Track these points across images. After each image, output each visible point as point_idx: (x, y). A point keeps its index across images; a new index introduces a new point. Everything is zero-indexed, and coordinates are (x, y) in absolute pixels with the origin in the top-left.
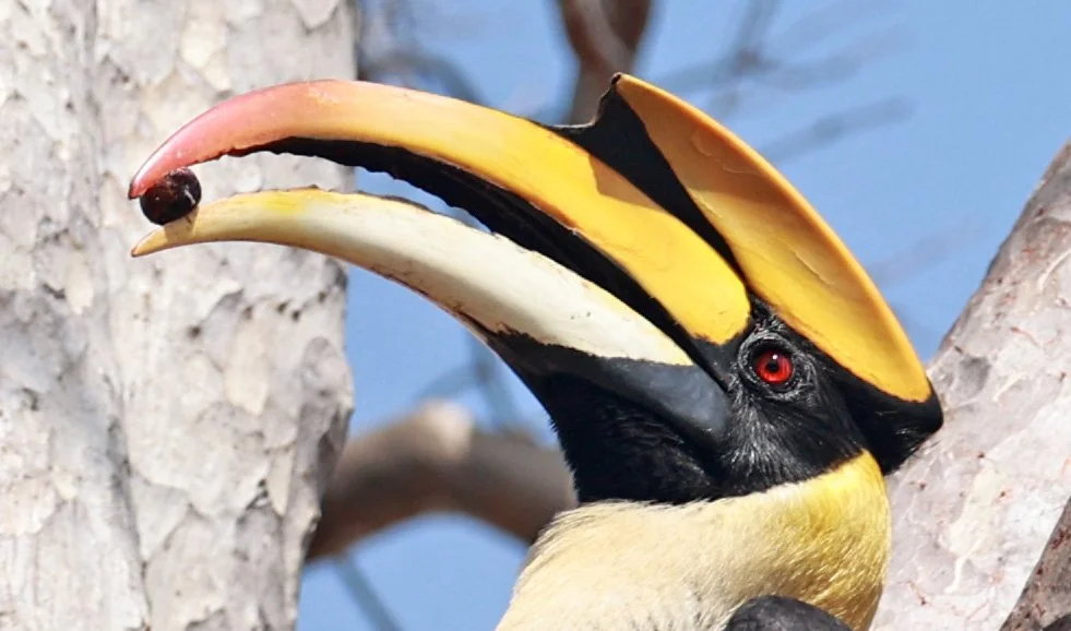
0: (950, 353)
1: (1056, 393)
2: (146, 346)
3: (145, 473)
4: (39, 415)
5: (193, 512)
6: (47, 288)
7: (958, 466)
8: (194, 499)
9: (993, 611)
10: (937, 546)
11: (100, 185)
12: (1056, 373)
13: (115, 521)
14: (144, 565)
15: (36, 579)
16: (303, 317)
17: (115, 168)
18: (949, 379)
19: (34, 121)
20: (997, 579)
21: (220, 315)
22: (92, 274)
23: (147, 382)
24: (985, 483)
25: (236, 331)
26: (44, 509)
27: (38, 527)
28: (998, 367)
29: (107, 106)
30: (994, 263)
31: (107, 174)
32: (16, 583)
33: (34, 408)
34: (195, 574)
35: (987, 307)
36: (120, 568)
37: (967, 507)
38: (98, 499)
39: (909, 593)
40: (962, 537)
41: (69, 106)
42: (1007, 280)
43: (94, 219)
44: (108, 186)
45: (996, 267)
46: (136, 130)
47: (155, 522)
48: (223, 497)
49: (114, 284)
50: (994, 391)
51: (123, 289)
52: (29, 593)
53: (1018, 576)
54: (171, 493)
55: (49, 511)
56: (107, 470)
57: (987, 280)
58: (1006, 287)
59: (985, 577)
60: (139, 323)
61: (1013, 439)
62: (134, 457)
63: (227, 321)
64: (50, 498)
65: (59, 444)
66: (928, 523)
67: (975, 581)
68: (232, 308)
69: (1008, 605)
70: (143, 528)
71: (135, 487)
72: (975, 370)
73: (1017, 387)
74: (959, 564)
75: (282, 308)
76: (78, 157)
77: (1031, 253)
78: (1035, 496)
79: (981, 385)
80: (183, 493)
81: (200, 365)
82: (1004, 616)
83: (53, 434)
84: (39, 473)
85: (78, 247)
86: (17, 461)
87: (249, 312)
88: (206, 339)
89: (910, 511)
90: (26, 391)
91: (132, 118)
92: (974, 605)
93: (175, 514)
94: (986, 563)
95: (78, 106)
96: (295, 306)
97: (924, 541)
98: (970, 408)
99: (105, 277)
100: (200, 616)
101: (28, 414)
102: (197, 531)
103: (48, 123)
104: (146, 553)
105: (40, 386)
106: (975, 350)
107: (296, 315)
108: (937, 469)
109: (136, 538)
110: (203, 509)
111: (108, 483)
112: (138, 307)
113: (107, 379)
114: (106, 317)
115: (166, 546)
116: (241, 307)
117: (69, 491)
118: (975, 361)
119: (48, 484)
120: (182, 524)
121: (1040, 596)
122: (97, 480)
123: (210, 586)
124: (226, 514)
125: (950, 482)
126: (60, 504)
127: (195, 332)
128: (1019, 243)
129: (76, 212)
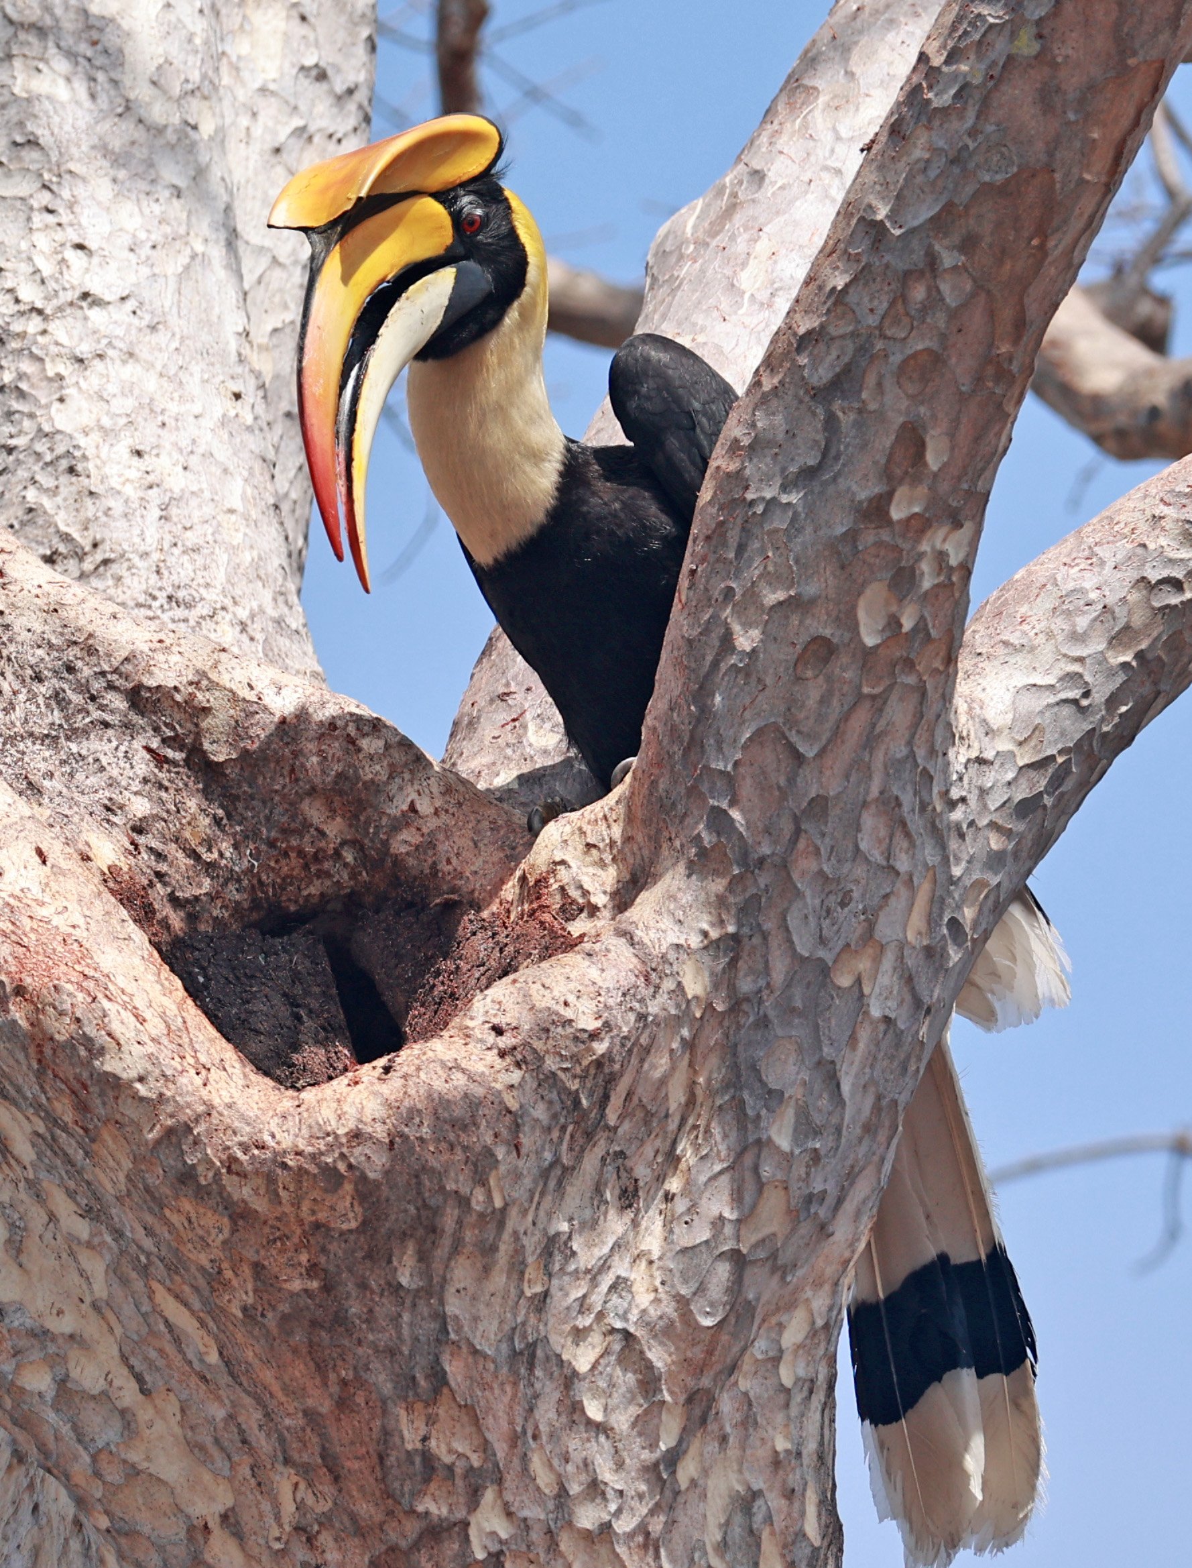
0: (741, 166)
1: (806, 192)
2: (247, 159)
3: (246, 237)
4: (182, 201)
5: (275, 261)
6: (187, 123)
7: (746, 236)
8: (276, 253)
9: (767, 326)
10: (733, 285)
11: (219, 60)
12: (806, 179)
13: (228, 267)
14: (245, 294)
15: (179, 302)
16: (344, 142)
17: (228, 50)
18: (741, 183)
19: (179, 20)
20: (770, 306)
21: (292, 141)
22: (214, 115)
23: (248, 181)
24: (763, 247)
25: (302, 150)
26: (184, 259)
27: (180, 269)
28: (771, 176)
29: (224, 11)
30: (768, 111)
31: (223, 53)
32: (167, 304)
33: (178, 197)
34: (277, 299)
35: (764, 139)
36: (231, 295)
37: (751, 261)
38: (217, 253)
39: (715, 314)
40: (748, 279)
41: (201, 11)
42: (776, 122)
43: (216, 81)
44: (225, 60)
45: (769, 113)
46: (242, 26)
47: (252, 267)
48: (294, 252)
49: (228, 121)
50: (768, 190)
51: (233, 124)
52: (175, 310)
53: (783, 304)
54: (261, 250)
55: (187, 260)
56: (223, 235)
57: (764, 122)
58: (776, 126)
59: (762, 304)
60: (243, 145)
61: (781, 219)
62: (239, 228)
63: (295, 144)
64: (188, 252)
65: (194, 219)
66: (728, 272)
67: (756, 307)
68: (300, 137)
69: (777, 321)
70: (244, 271)
71: (241, 245)
72: (757, 177)
73: (782, 188)
74: (747, 296)
75: (330, 136)
76: (206, 43)
77: (791, 105)
78: (794, 255)
79: (760, 187)
80: (269, 250)
81: (280, 170)
82: (775, 329)
83: (190, 213)
84: (181, 237)
85: (205, 98)
86: (168, 229)
87: (310, 138)
88: (284, 155)
89: (716, 264)
90: (174, 186)
91: (239, 19)
92: (755, 321)
93: (264, 262)
94: (763, 296)
95: (206, 11)
96: (339, 135)
97: (725, 282)
98: (753, 201)
99: (223, 116)
100: (279, 325)
101: (174, 200)
102: (277, 273)
103: (187, 21)
104: (246, 286)
105: (182, 183)
106: (756, 164)
107: (339, 141)
108: (733, 238)
109: (241, 277)
110: (281, 260)
111: (223, 243)
112: (243, 135)
113: (223, 179)
114: (223, 141)
115: (259, 282)
116: (305, 136)
117: (199, 247)
118: (756, 172)
119: (186, 243)
120: (269, 268)
121: (797, 316)
122: (217, 241)
123: (286, 307)
124: (296, 262)
125: (741, 246)
126: (194, 256)
127: (277, 151)
128: (783, 98)
129: (204, 76)
